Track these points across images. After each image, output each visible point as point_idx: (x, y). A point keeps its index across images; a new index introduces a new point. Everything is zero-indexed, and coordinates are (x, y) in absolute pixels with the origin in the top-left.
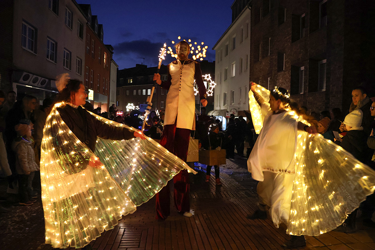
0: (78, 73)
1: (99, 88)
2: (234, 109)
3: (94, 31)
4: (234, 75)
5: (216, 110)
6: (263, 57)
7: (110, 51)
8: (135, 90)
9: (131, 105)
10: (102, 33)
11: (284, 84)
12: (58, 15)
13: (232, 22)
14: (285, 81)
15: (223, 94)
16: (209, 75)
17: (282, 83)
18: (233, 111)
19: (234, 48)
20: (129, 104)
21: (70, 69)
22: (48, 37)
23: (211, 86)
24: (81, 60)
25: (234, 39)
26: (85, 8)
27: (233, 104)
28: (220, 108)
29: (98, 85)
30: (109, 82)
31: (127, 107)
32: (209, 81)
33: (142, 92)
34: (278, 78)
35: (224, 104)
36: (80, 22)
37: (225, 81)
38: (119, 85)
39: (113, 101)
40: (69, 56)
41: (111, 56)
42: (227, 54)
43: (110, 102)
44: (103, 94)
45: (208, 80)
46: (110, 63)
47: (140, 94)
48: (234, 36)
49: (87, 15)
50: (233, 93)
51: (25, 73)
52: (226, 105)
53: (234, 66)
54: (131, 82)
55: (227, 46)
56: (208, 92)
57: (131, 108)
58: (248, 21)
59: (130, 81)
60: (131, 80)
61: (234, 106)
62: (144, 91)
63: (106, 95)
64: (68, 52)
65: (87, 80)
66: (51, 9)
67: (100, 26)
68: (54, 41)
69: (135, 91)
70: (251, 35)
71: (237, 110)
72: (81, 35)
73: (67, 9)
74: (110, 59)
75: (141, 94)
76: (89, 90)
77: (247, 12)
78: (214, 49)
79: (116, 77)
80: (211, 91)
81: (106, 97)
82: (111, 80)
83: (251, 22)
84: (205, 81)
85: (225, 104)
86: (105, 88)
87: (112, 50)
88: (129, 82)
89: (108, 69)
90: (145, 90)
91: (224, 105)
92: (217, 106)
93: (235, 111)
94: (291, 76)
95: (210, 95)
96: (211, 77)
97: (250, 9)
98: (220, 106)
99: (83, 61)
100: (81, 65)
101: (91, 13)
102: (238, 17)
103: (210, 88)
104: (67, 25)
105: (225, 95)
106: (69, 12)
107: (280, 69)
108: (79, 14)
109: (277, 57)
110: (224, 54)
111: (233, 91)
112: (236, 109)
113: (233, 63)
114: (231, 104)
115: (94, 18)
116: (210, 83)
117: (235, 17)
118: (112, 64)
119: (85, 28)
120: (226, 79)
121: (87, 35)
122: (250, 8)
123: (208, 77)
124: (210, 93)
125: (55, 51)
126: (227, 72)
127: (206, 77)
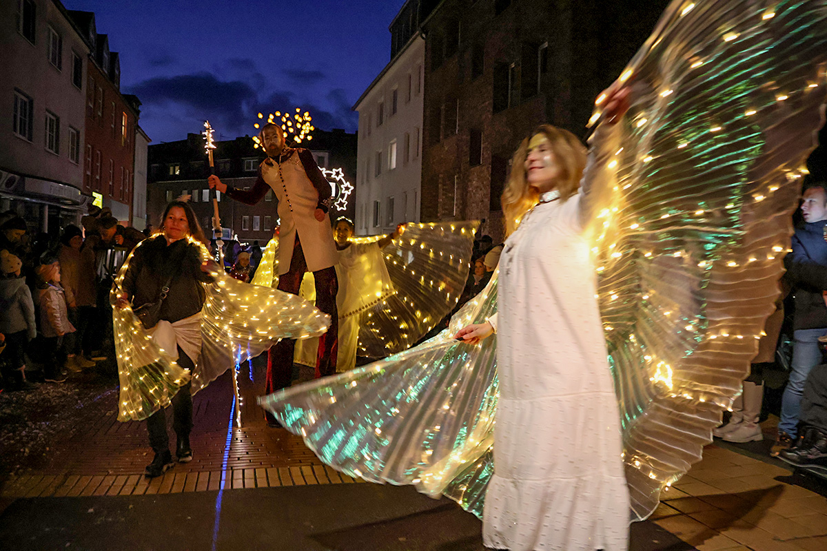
0: (72, 158)
1: (111, 190)
3: (101, 67)
4: (394, 165)
6: (446, 137)
7: (133, 108)
8: (185, 189)
10: (117, 72)
11: (481, 189)
12: (34, 42)
13: (392, 58)
14: (483, 183)
15: (373, 202)
16: (340, 169)
17: (477, 187)
19: (394, 110)
21: (57, 152)
22: (16, 89)
23: (343, 192)
24: (78, 133)
25: (395, 93)
26: (82, 21)
27: (391, 224)
28: (367, 231)
29: (111, 183)
30: (131, 175)
32: (341, 182)
33: (201, 194)
34: (470, 178)
35: (375, 224)
36: (77, 54)
37: (376, 176)
38: (151, 179)
39: (140, 215)
40: (55, 124)
41: (136, 120)
42: (381, 123)
43: (134, 217)
44: (120, 201)
45: (338, 179)
46: (135, 134)
47: (196, 200)
48: (395, 87)
49: (87, 35)
50: (391, 203)
52: (378, 226)
53: (395, 147)
54: (177, 173)
55: (382, 106)
56: (339, 202)
58: (421, 61)
59: (174, 172)
60: (177, 168)
62: (206, 192)
63: (126, 203)
64: (52, 117)
65: (89, 173)
66: (21, 32)
67: (114, 57)
68: (28, 97)
69: (185, 193)
70: (425, 90)
72: (77, 81)
73: (50, 28)
74: (134, 128)
75: (199, 199)
76: (94, 194)
77: (418, 44)
78: (356, 110)
79: (146, 162)
80: (343, 201)
81: (127, 208)
82: (136, 171)
83: (426, 63)
84: (334, 180)
86: (123, 188)
87: (138, 106)
88: (171, 173)
89: (131, 146)
90: (208, 190)
91: (374, 226)
92: (361, 228)
94: (492, 175)
95: (342, 208)
96: (343, 175)
97: (423, 38)
98: (366, 228)
99: (81, 134)
100: (78, 143)
101: (95, 29)
102: (402, 50)
103: (343, 196)
104: (50, 60)
105: (376, 204)
106: (53, 34)
107: (475, 160)
108: (73, 36)
109: (469, 138)
110: (374, 122)
111: (391, 198)
113: (392, 142)
114: (387, 225)
115: (102, 39)
116: (342, 186)
117: (396, 50)
118: (138, 136)
119: (85, 64)
120: (379, 172)
121: (88, 80)
122: (424, 36)
123: (338, 174)
124: (341, 204)
125: (27, 116)
126: (381, 158)
127: (334, 173)
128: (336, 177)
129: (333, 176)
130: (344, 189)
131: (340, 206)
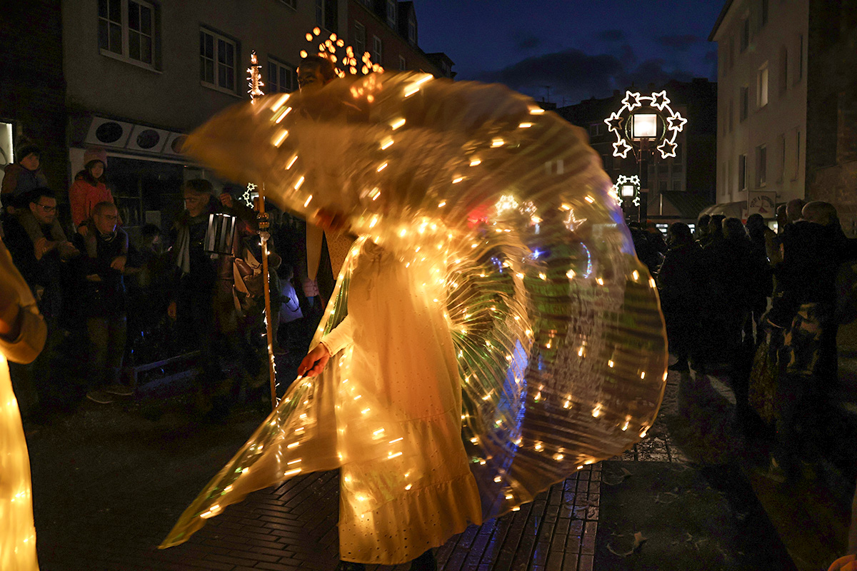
2: (763, 197)
4: (765, 100)
5: (720, 205)
15: (738, 158)
16: (664, 93)
18: (759, 203)
19: (765, 21)
23: (670, 128)
27: (762, 185)
28: (731, 198)
32: (665, 113)
35: (742, 186)
37: (742, 121)
42: (747, 44)
45: (661, 108)
50: (762, 155)
51: (98, 122)
52: (746, 189)
53: (766, 74)
55: (746, 23)
61: (764, 190)
71: (774, 201)
80: (671, 143)
85: (744, 188)
91: (740, 190)
92: (724, 194)
93: (766, 203)
96: (668, 101)
98: (731, 193)
103: (670, 134)
105: (743, 159)
110: (737, 48)
111: (763, 148)
112: (768, 199)
113: (762, 68)
114: (758, 185)
116: (669, 119)
120: (745, 114)
123: (660, 100)
124: (668, 149)
125: (235, 64)
126: (747, 96)
127: (654, 99)
128: (657, 105)
129: (652, 104)
130: (671, 123)
131: (666, 152)
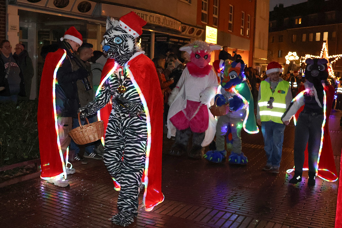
1: (231, 27)
8: (304, 34)
9: (292, 55)
20: (290, 53)
29: (230, 22)
30: (253, 18)
31: (287, 57)
33: (315, 36)
39: (261, 47)
43: (256, 49)
44: (242, 37)
47: (311, 40)
54: (300, 23)
57: (292, 58)
59: (298, 22)
60: (300, 20)
62: (318, 34)
63: (247, 38)
65: (205, 12)
69: (304, 36)
75: (313, 39)
81: (249, 42)
82: (258, 16)
86: (245, 27)
88: (296, 23)
